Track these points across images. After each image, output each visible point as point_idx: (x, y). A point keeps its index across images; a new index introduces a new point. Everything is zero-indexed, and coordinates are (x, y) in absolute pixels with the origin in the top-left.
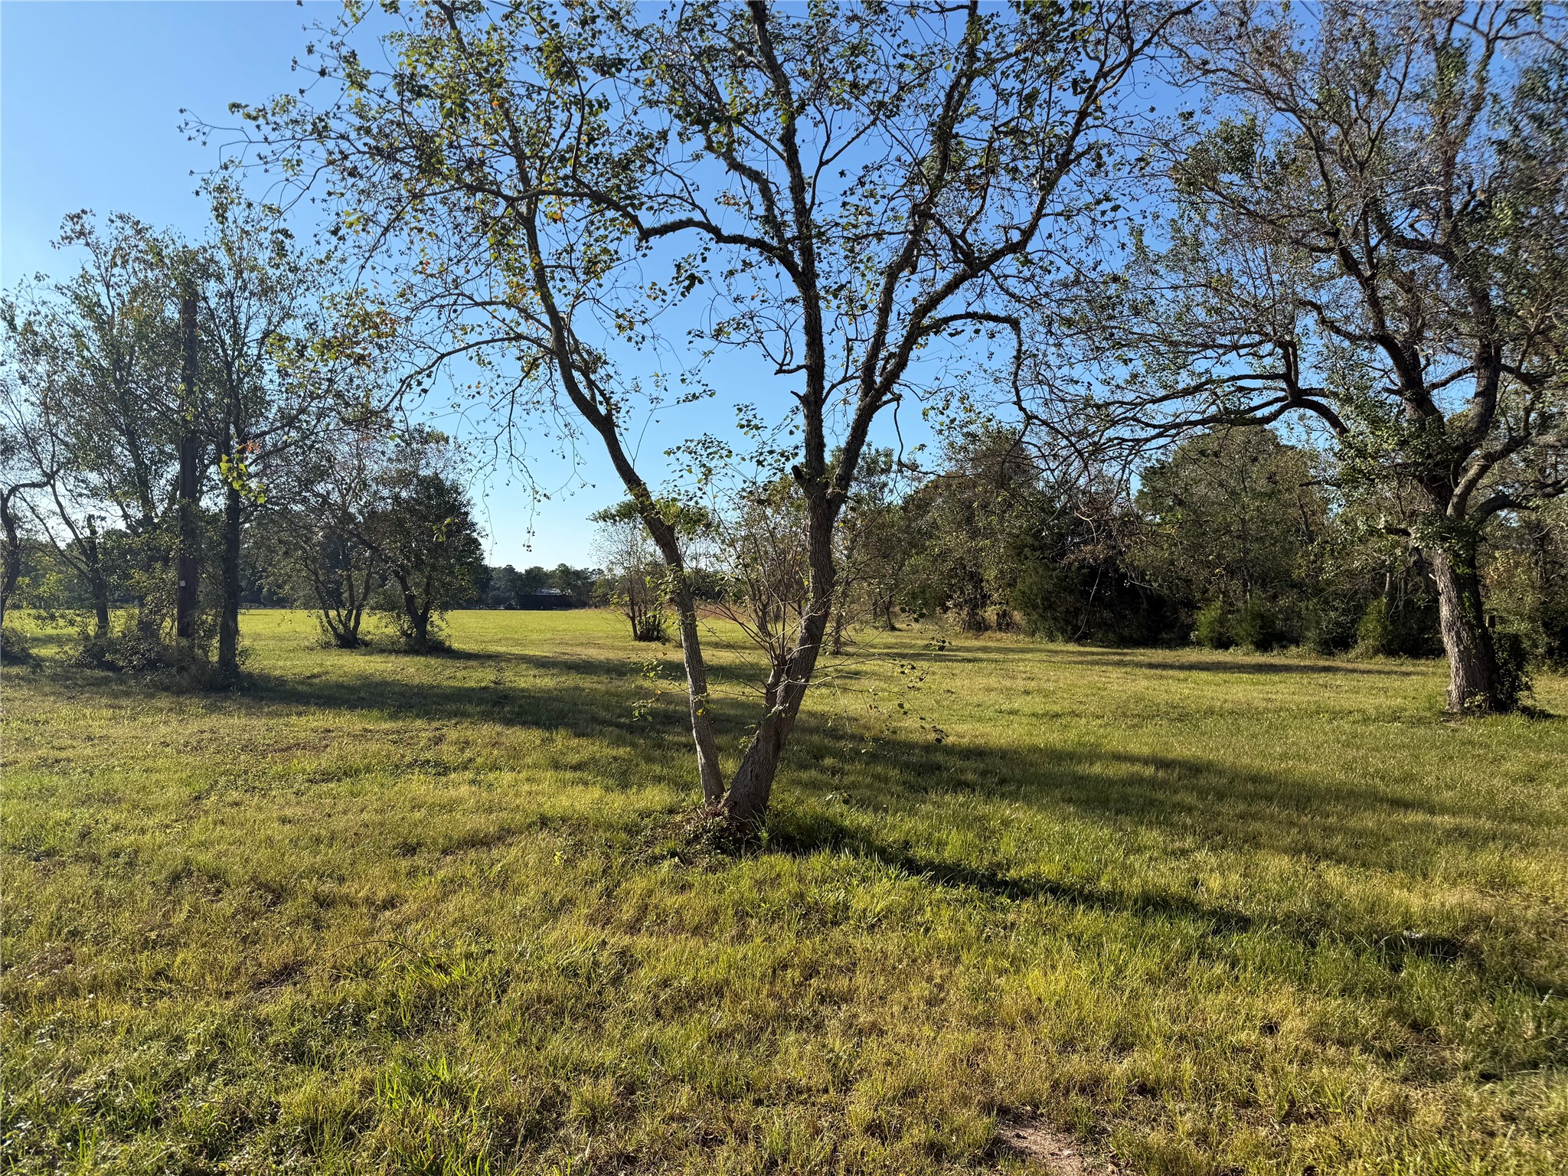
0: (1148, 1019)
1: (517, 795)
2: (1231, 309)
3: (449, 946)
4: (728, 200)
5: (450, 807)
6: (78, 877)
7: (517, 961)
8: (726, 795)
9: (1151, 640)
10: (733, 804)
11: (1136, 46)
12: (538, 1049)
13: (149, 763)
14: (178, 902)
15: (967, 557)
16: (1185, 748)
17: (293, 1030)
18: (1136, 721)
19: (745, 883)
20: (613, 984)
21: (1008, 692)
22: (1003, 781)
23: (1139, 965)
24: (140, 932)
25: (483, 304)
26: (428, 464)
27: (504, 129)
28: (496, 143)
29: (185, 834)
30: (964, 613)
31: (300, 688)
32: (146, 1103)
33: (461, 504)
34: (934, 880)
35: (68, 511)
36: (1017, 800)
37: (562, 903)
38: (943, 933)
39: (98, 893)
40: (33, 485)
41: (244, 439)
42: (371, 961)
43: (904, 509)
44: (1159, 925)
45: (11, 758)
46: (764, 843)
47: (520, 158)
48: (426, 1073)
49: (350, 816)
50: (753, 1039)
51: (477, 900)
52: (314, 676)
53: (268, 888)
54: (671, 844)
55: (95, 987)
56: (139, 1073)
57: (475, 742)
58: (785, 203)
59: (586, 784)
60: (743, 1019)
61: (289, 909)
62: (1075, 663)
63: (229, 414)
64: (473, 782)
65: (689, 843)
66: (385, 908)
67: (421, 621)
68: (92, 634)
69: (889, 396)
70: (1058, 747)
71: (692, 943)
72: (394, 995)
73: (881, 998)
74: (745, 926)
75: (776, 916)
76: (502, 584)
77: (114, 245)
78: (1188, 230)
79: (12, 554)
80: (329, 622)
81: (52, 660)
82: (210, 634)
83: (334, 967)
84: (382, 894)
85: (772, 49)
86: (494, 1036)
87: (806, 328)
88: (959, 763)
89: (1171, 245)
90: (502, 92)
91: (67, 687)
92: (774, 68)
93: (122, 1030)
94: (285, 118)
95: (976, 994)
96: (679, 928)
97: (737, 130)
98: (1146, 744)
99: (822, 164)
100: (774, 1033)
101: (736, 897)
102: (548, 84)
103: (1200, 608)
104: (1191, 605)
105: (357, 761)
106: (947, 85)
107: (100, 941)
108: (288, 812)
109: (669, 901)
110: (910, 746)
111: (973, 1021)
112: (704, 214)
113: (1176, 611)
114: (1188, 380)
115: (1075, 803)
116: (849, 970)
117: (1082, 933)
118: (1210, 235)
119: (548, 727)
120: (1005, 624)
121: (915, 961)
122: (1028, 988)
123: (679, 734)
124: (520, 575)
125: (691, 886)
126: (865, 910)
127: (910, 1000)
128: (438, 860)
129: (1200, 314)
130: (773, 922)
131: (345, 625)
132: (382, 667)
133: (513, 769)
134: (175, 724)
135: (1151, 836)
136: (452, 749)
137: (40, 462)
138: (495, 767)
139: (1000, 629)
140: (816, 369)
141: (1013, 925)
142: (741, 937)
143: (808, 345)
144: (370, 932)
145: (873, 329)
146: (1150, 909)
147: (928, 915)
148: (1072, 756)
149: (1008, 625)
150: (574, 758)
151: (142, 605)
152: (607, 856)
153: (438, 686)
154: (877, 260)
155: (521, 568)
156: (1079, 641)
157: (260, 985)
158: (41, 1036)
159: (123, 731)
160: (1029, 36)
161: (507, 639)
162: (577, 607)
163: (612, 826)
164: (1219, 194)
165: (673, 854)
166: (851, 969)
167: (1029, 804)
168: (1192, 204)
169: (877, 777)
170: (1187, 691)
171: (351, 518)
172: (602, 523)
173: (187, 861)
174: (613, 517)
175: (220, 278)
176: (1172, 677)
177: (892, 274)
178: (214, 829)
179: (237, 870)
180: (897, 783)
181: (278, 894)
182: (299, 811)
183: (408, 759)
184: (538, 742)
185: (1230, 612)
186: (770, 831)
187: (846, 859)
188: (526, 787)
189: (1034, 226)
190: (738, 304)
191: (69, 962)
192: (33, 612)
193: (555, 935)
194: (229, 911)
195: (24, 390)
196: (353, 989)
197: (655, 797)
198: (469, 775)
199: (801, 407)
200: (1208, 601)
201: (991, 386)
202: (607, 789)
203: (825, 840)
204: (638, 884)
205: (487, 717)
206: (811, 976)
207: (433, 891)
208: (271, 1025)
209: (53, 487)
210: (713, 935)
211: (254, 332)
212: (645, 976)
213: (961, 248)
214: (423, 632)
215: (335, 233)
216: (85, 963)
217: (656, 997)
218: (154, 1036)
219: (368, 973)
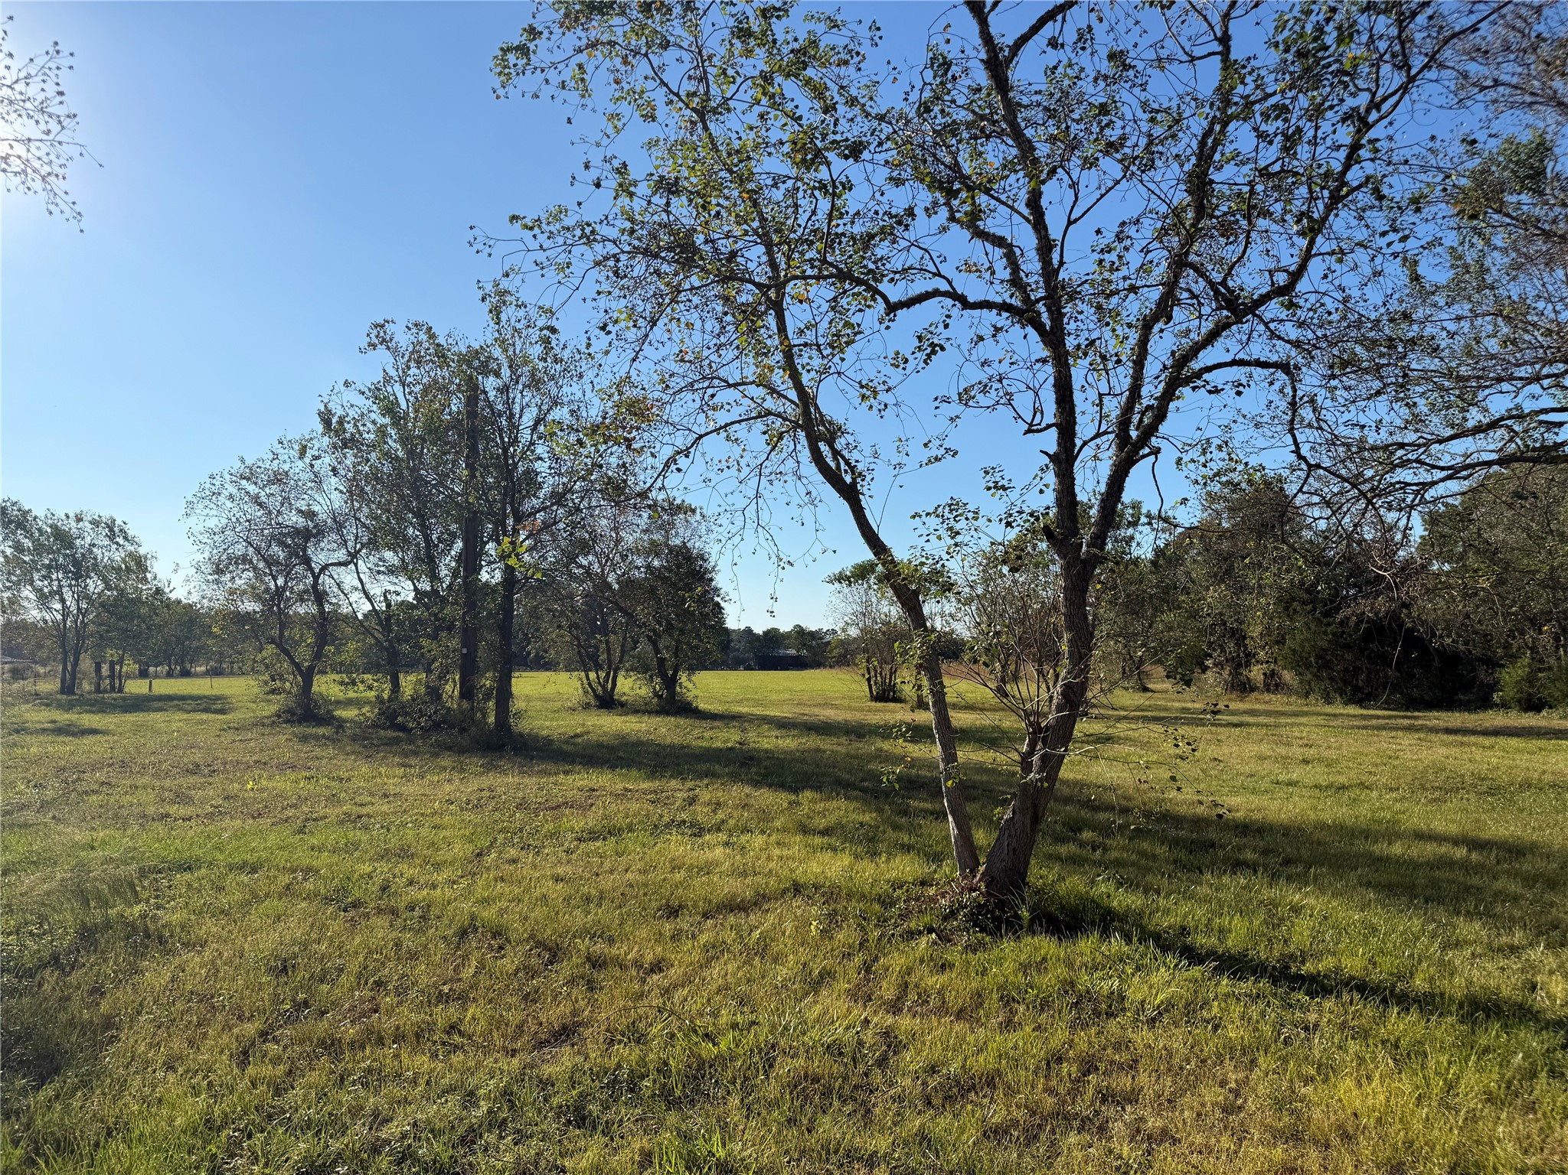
0: (1493, 1148)
1: (769, 858)
2: (1527, 337)
3: (715, 1014)
4: (969, 268)
5: (706, 869)
6: (380, 930)
7: (782, 1034)
8: (982, 869)
9: (1448, 704)
10: (990, 879)
11: (1413, 72)
12: (809, 1131)
13: (437, 820)
14: (465, 958)
15: (1228, 613)
16: (1501, 827)
17: (574, 1093)
18: (1437, 794)
19: (1009, 966)
20: (879, 1066)
21: (1284, 761)
22: (1287, 862)
23: (1474, 1081)
24: (435, 986)
25: (736, 385)
26: (677, 534)
27: (753, 220)
28: (746, 233)
29: (469, 891)
30: (1226, 673)
31: (565, 747)
32: (445, 1157)
33: (707, 571)
34: (1218, 971)
35: (368, 586)
36: (1306, 884)
37: (821, 975)
38: (1234, 1032)
39: (398, 945)
40: (340, 564)
41: (519, 519)
42: (642, 1025)
43: (1154, 563)
44: (1491, 1034)
45: (321, 813)
46: (1025, 923)
47: (769, 246)
48: (700, 1147)
49: (615, 875)
50: (1032, 1139)
51: (739, 968)
52: (577, 736)
53: (546, 948)
54: (927, 919)
55: (399, 1037)
56: (439, 1125)
57: (726, 804)
58: (1031, 265)
59: (835, 850)
60: (1020, 1115)
61: (567, 968)
62: (1358, 728)
63: (505, 495)
64: (727, 844)
65: (945, 919)
66: (652, 971)
67: (671, 683)
68: (386, 697)
69: (1147, 450)
70: (1349, 822)
71: (957, 1027)
72: (666, 1064)
73: (1169, 1101)
74: (1012, 1012)
75: (1045, 1005)
76: (741, 646)
77: (410, 349)
78: (1470, 257)
79: (322, 626)
80: (590, 684)
81: (352, 721)
82: (487, 697)
83: (608, 1030)
84: (649, 957)
85: (1016, 117)
86: (764, 1112)
87: (1055, 386)
88: (1235, 841)
89: (1451, 274)
90: (751, 186)
91: (365, 747)
92: (1018, 135)
93: (422, 1082)
94: (558, 226)
95: (1279, 1105)
96: (942, 1010)
97: (982, 199)
98: (1453, 821)
99: (1070, 223)
100: (1053, 1131)
101: (1001, 979)
102: (794, 172)
103: (1503, 666)
104: (1492, 664)
105: (620, 821)
106: (1200, 133)
107: (401, 992)
108: (560, 870)
109: (931, 981)
110: (1177, 820)
111: (1278, 1135)
112: (950, 283)
113: (1473, 670)
114: (1480, 417)
115: (1375, 887)
116: (1131, 1067)
117: (1398, 1039)
118: (1497, 261)
119: (795, 790)
120: (1273, 684)
121: (1203, 1061)
122: (1340, 1100)
123: (924, 800)
124: (757, 636)
125: (952, 966)
126: (1143, 1002)
127: (1203, 1105)
128: (699, 923)
129: (1493, 345)
130: (1042, 1010)
131: (604, 687)
132: (637, 727)
133: (763, 832)
134: (457, 782)
135: (1470, 929)
136: (705, 810)
137: (346, 542)
138: (746, 830)
139: (1268, 691)
140: (1066, 427)
141: (1316, 1026)
142: (1009, 1025)
143: (1058, 402)
144: (641, 996)
145: (1127, 382)
146: (1480, 1014)
147: (1215, 1010)
148: (1366, 834)
149: (1277, 685)
150: (822, 823)
151: (429, 671)
152: (863, 929)
153: (688, 747)
154: (1125, 313)
155: (759, 630)
156: (1360, 702)
157: (541, 1045)
158: (354, 1083)
159: (411, 789)
160: (1291, 73)
161: (748, 700)
162: (812, 667)
163: (864, 896)
164: (1508, 215)
165: (931, 930)
166: (1133, 1065)
167: (1322, 890)
168: (1474, 229)
169: (1143, 854)
170: (1494, 760)
171: (609, 586)
172: (837, 585)
173: (473, 917)
174: (848, 578)
175: (497, 375)
176: (1474, 744)
177: (1146, 326)
178: (495, 886)
179: (517, 929)
180: (1167, 862)
181: (554, 953)
182: (569, 869)
183: (666, 819)
184: (785, 805)
185: (1540, 670)
186: (1032, 910)
187: (1116, 944)
188: (777, 852)
189: (1302, 268)
190: (986, 368)
191: (376, 1011)
192: (337, 677)
193: (818, 1009)
194: (511, 968)
195: (334, 480)
196: (627, 1054)
197: (905, 867)
198: (723, 837)
199: (1051, 466)
200: (1513, 658)
201: (1252, 431)
202: (856, 856)
203: (1093, 923)
204: (896, 960)
205: (735, 778)
206: (1089, 1072)
207: (696, 956)
208: (553, 1085)
209: (356, 565)
210: (978, 1020)
211: (528, 420)
212: (911, 1060)
213: (1223, 295)
214: (672, 693)
215: (603, 328)
216: (390, 1013)
217: (925, 1084)
218: (450, 1090)
219: (641, 1039)
